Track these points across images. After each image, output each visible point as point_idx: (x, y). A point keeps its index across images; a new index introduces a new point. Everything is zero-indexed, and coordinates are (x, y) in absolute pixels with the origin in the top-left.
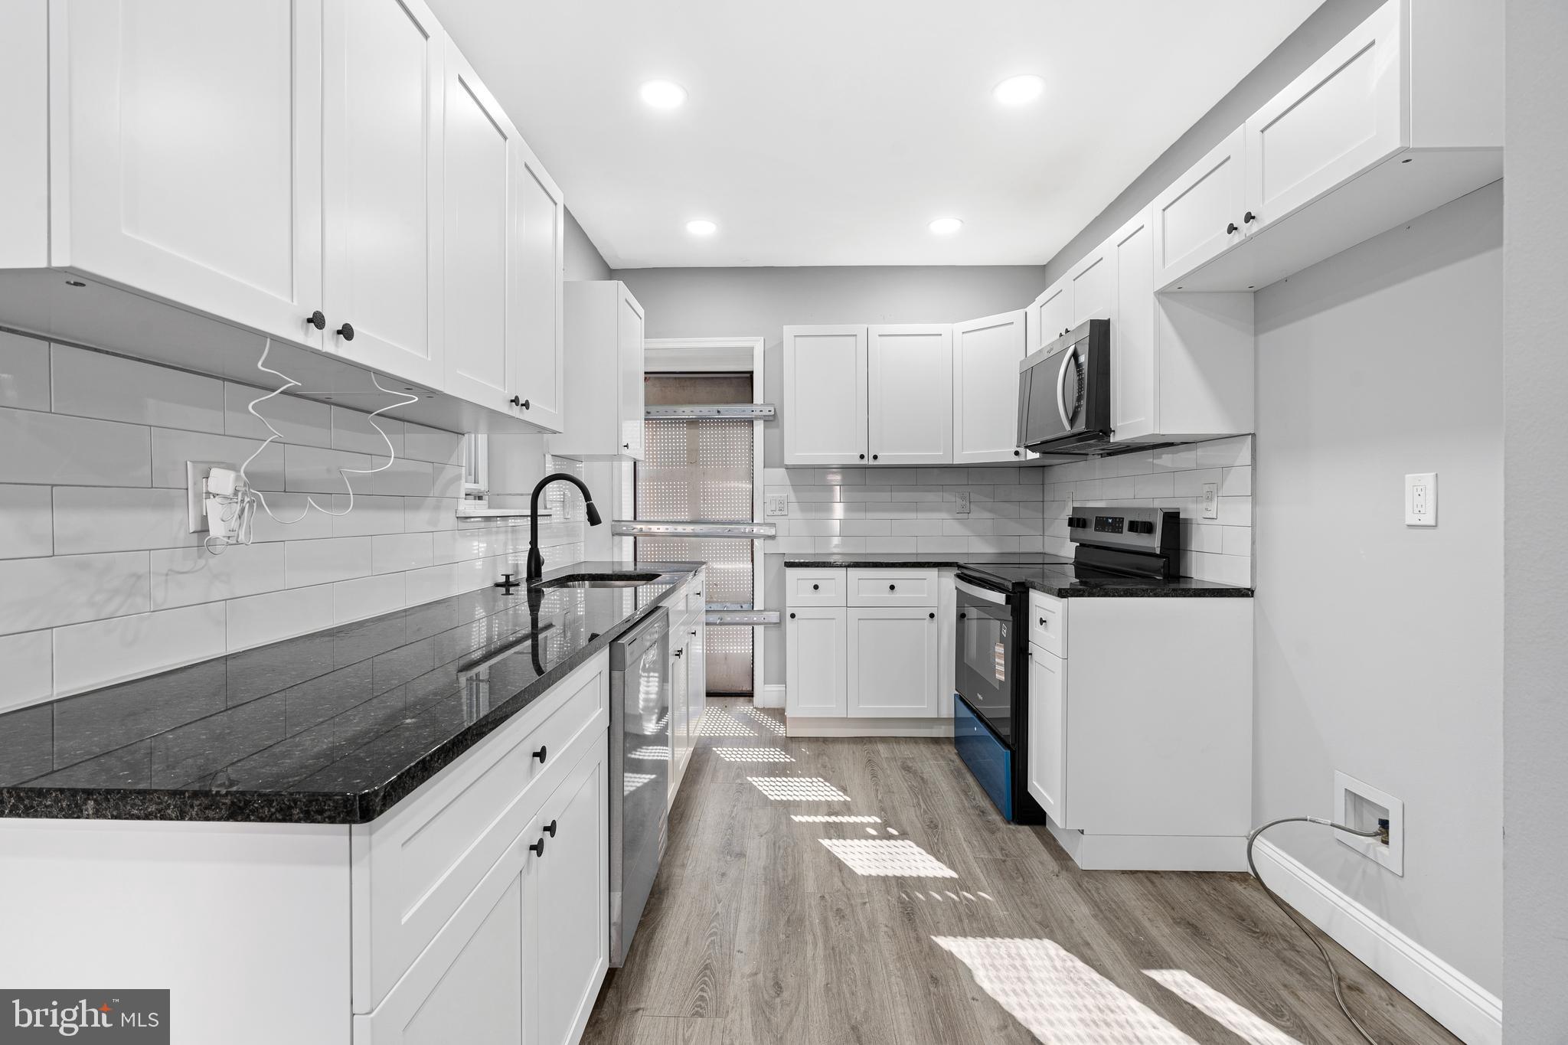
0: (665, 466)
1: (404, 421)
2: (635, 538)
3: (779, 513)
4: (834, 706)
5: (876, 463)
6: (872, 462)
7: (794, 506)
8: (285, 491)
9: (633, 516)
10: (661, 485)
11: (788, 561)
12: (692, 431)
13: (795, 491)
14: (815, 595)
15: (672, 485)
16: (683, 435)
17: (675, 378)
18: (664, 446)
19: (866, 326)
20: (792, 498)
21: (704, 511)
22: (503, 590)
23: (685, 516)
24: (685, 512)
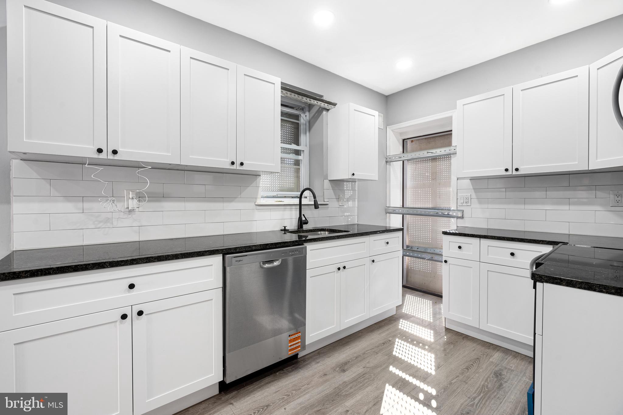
0: (420, 181)
1: (223, 173)
2: (403, 215)
3: (466, 204)
4: (471, 319)
5: (518, 173)
6: (515, 173)
7: (475, 201)
8: (163, 197)
9: (402, 204)
10: (419, 190)
11: (443, 231)
12: (434, 163)
13: (475, 192)
14: (460, 252)
15: (424, 190)
16: (429, 166)
17: (426, 138)
18: (420, 172)
19: (512, 86)
20: (474, 196)
21: (439, 203)
22: (283, 232)
23: (430, 205)
24: (429, 203)
